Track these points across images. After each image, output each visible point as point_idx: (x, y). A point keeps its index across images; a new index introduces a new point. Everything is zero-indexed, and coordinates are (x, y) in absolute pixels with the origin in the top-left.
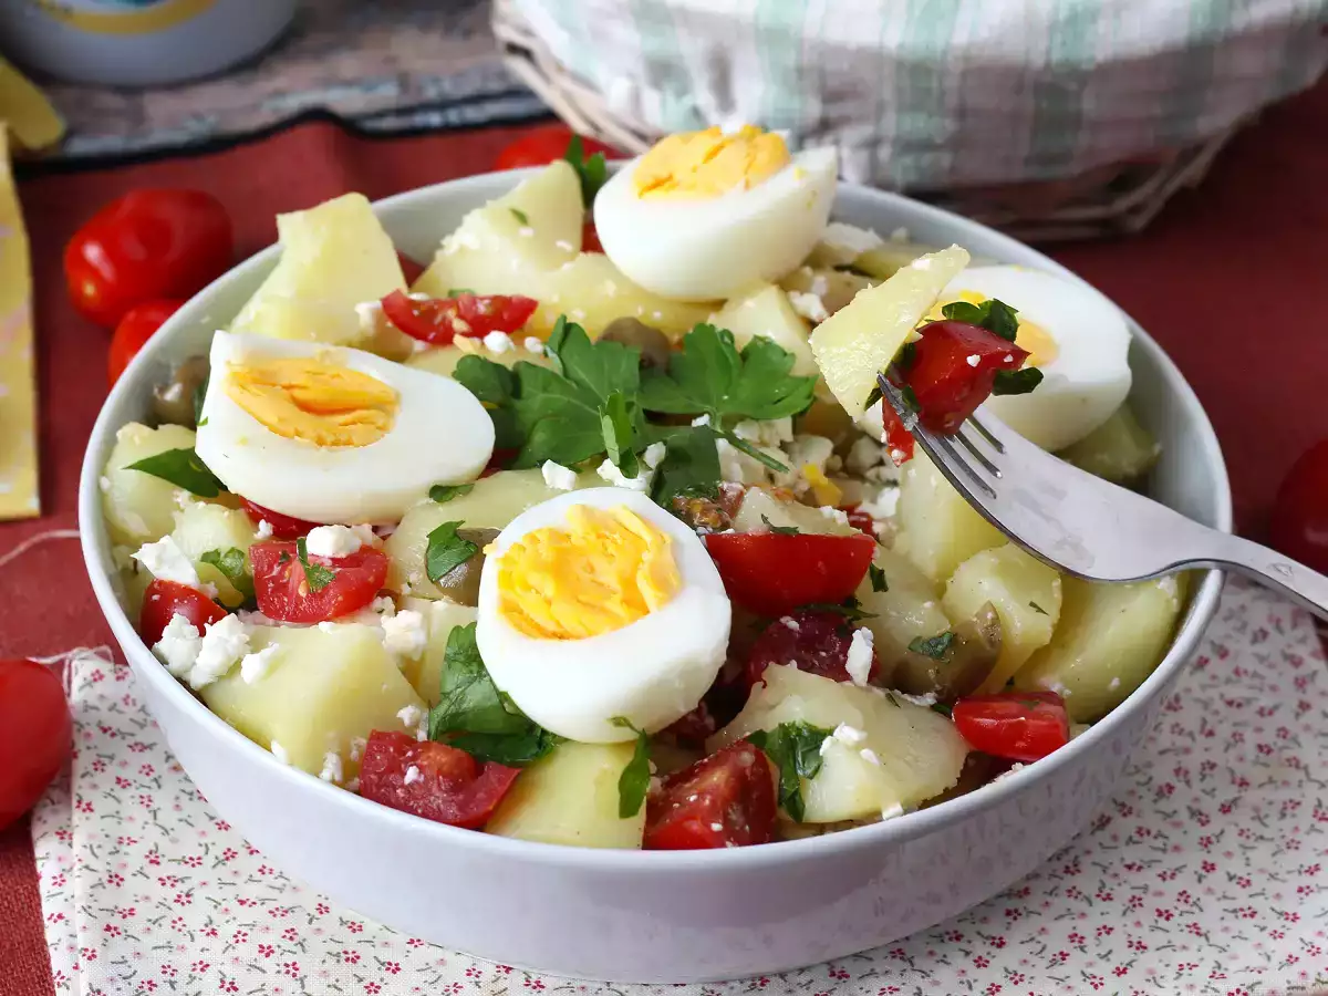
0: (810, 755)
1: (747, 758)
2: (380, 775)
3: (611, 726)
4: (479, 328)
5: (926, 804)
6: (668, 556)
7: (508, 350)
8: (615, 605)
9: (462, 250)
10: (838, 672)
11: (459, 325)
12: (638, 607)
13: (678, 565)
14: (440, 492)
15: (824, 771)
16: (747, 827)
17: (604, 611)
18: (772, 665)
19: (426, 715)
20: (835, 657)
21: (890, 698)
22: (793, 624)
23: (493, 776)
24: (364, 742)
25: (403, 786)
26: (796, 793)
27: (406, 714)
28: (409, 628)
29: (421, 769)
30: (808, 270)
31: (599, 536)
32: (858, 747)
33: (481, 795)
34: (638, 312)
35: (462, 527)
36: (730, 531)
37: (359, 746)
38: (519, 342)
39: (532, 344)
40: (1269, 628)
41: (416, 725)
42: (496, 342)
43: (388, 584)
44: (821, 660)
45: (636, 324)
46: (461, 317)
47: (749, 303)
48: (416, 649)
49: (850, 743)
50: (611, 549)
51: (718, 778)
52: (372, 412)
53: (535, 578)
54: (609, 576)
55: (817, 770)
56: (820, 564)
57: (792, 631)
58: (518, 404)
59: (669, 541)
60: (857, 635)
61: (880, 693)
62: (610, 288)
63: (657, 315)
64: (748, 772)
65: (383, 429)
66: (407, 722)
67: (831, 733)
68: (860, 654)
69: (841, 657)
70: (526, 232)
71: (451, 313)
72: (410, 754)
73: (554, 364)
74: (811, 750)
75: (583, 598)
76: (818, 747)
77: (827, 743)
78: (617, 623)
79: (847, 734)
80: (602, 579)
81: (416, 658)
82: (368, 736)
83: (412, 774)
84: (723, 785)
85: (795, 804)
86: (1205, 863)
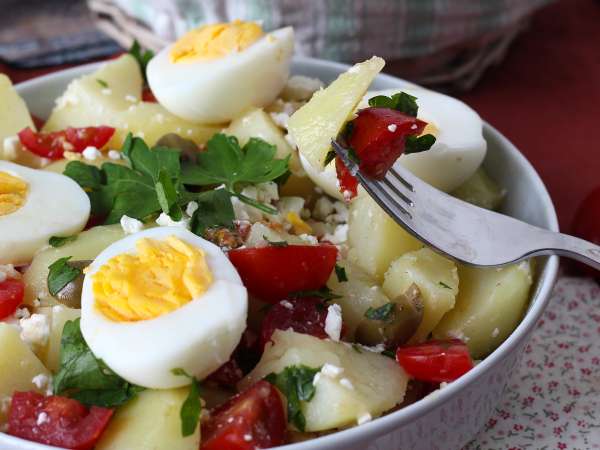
0: (308, 386)
1: (265, 391)
2: (21, 421)
3: (171, 375)
4: (79, 147)
5: (385, 414)
6: (203, 264)
7: (98, 157)
8: (170, 297)
9: (68, 105)
10: (320, 333)
11: (67, 146)
12: (185, 297)
13: (210, 268)
14: (56, 241)
15: (316, 396)
16: (268, 437)
17: (162, 301)
18: (277, 330)
19: (51, 379)
20: (318, 324)
21: (355, 348)
22: (288, 305)
23: (97, 416)
24: (10, 399)
25: (37, 426)
26: (299, 412)
27: (38, 380)
28: (38, 325)
29: (48, 414)
30: (280, 102)
31: (157, 256)
32: (338, 378)
33: (89, 428)
34: (178, 131)
35: (70, 260)
36: (243, 247)
37: (7, 403)
38: (105, 153)
39: (113, 155)
40: (577, 300)
41: (45, 387)
42: (90, 154)
43: (25, 300)
44: (309, 327)
45: (177, 138)
46: (68, 140)
47: (245, 120)
48: (43, 339)
49: (333, 376)
50: (166, 263)
51: (247, 405)
52: (11, 195)
53: (116, 284)
54: (165, 279)
55: (312, 395)
56: (303, 264)
57: (288, 309)
58: (105, 188)
59: (203, 255)
60: (330, 308)
61: (349, 346)
62: (159, 117)
63: (190, 132)
64: (266, 401)
65: (19, 205)
66: (39, 384)
67: (319, 370)
68: (333, 320)
69: (321, 324)
70: (106, 92)
71: (61, 139)
72: (40, 405)
73: (127, 163)
74: (308, 382)
75: (149, 294)
76: (312, 380)
77: (317, 378)
78: (172, 308)
79: (331, 369)
80: (160, 282)
81: (43, 344)
82: (12, 394)
83: (42, 418)
84: (250, 409)
85: (299, 419)
86: (559, 443)
